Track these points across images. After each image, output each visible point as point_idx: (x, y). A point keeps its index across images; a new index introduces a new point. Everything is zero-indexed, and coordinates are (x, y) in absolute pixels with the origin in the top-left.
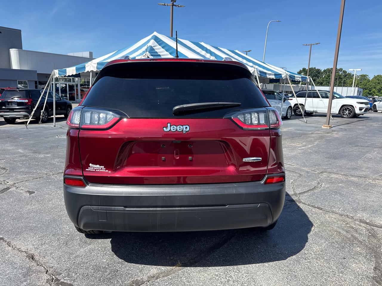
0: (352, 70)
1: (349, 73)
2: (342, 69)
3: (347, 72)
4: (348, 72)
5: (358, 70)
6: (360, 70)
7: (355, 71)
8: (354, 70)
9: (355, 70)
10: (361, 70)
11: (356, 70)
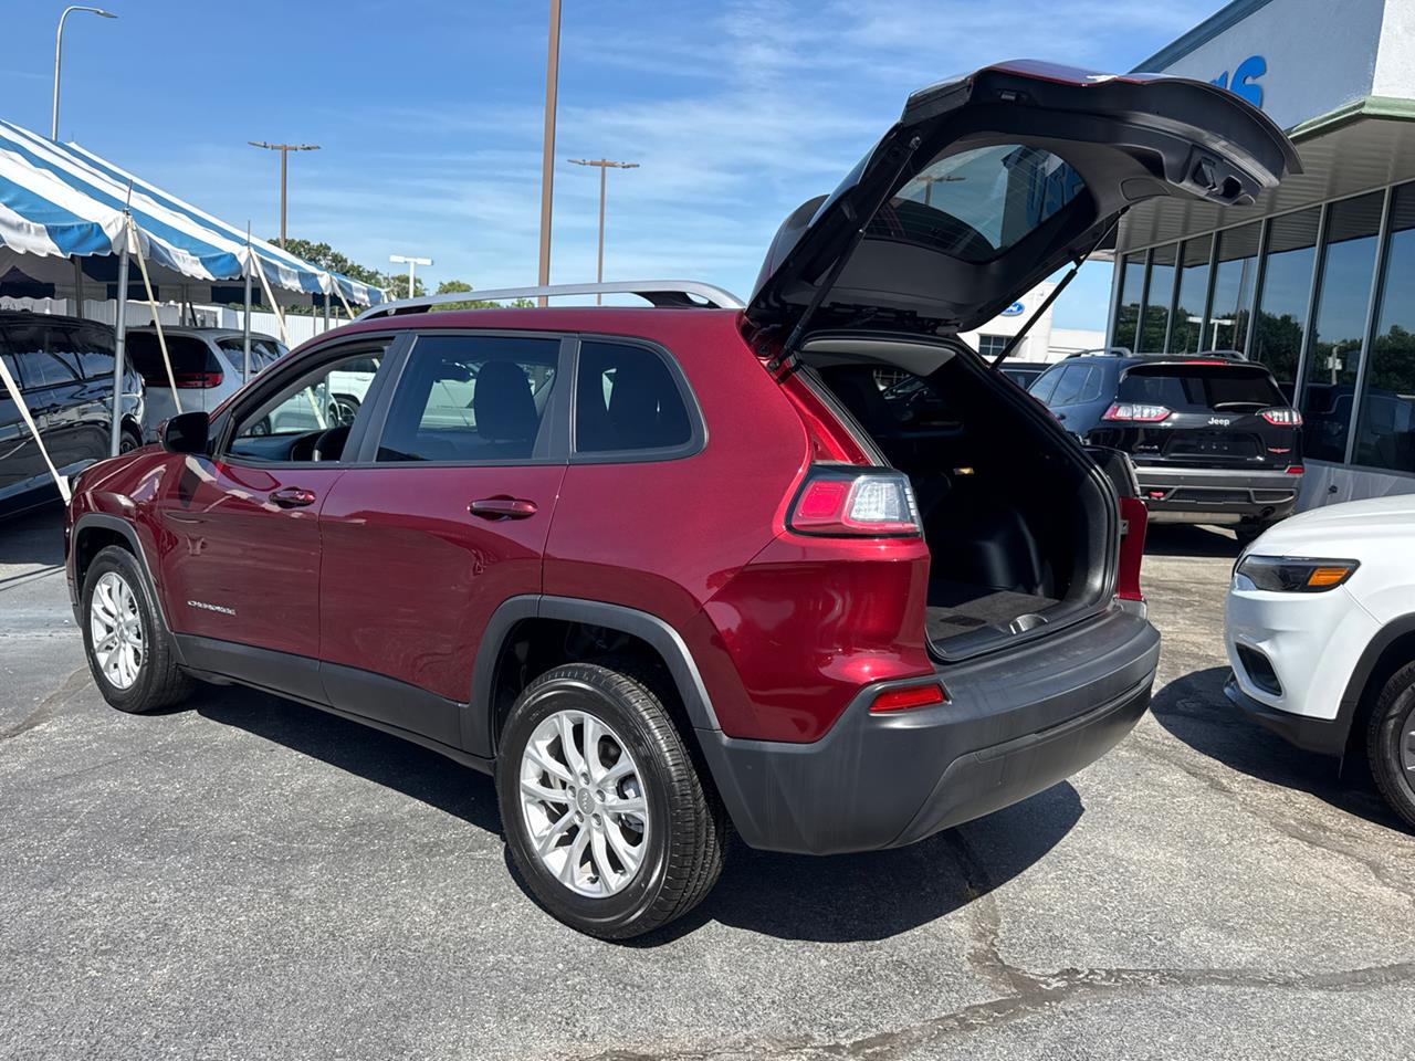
0: (401, 259)
1: (353, 266)
2: (329, 248)
3: (346, 261)
4: (349, 263)
5: (420, 261)
6: (428, 262)
7: (412, 266)
8: (407, 260)
9: (412, 260)
10: (432, 262)
11: (415, 263)
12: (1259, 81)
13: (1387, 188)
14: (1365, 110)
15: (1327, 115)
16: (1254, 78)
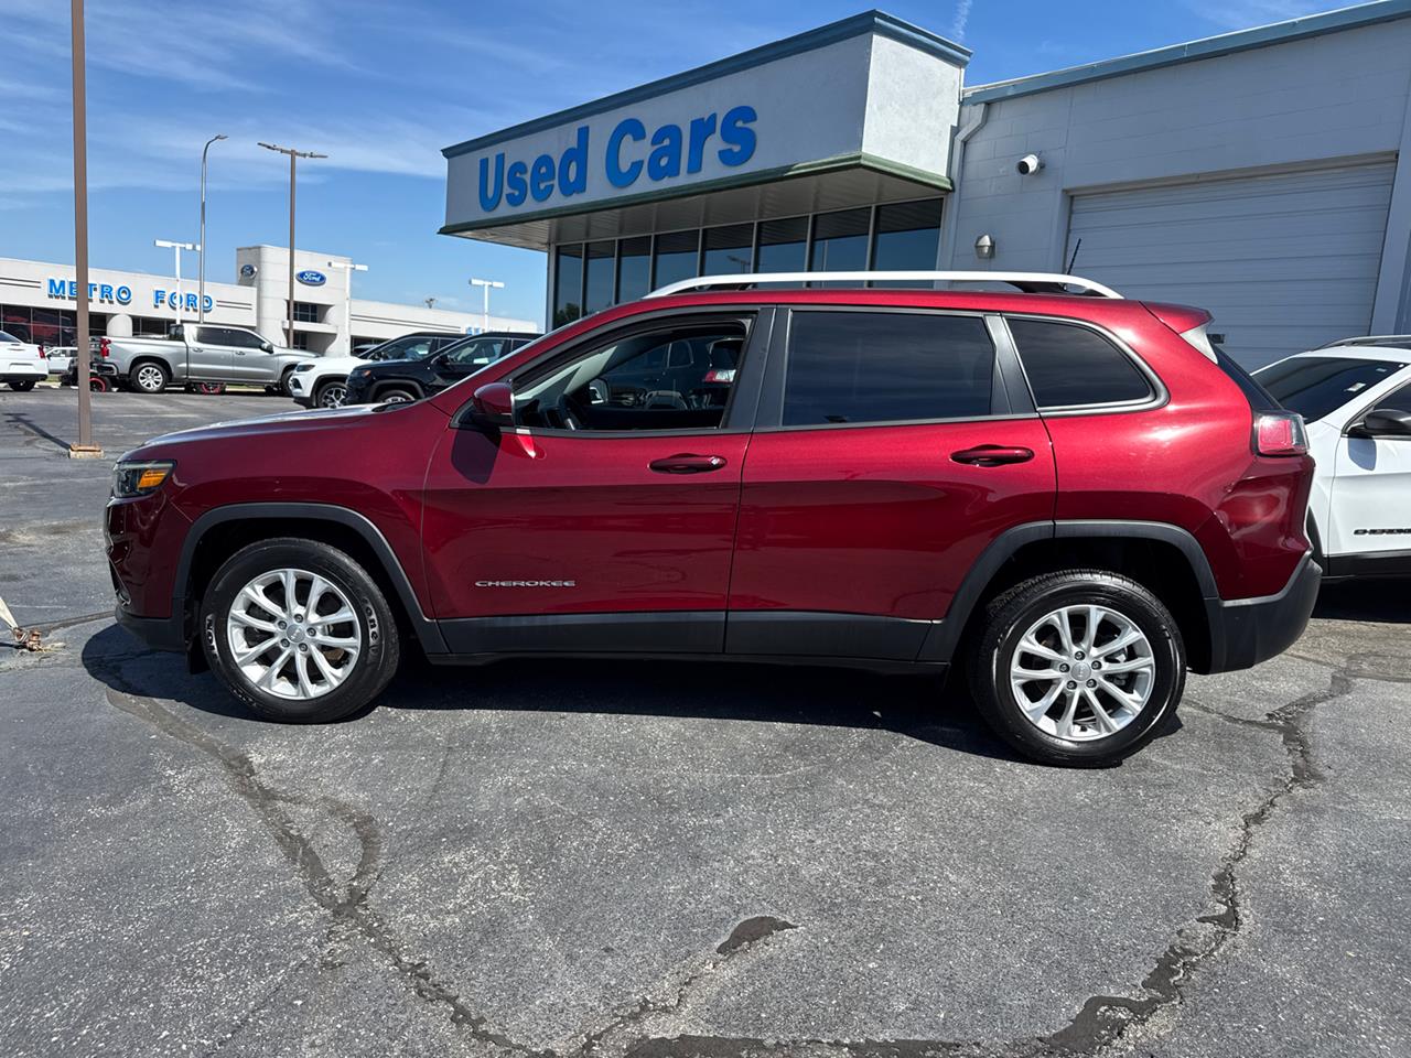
12: (750, 125)
13: (811, 215)
14: (863, 162)
15: (825, 160)
16: (744, 122)
